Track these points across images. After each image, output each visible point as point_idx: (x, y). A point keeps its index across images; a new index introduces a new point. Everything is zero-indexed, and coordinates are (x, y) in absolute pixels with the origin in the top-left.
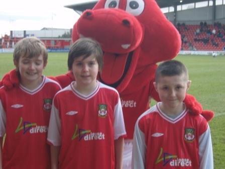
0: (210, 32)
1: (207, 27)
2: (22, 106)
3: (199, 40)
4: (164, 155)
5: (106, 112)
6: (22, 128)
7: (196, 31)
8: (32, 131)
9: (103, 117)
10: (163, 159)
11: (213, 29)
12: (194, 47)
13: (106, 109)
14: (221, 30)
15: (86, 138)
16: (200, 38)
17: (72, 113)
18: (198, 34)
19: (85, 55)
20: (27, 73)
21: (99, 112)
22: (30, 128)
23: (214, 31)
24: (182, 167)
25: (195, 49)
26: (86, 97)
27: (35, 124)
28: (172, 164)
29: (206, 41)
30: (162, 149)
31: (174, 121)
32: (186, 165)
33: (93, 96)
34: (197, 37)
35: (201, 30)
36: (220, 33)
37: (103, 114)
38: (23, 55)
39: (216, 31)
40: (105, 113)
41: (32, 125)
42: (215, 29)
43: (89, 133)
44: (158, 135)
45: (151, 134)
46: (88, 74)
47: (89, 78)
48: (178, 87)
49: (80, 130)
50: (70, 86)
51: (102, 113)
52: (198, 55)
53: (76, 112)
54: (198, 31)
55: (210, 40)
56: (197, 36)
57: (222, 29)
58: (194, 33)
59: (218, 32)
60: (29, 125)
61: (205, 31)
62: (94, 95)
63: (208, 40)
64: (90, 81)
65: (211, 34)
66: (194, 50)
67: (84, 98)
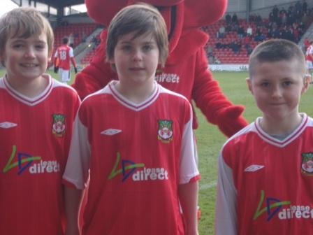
0: (242, 31)
1: (238, 24)
2: (15, 125)
3: (225, 46)
4: (268, 201)
5: (171, 133)
6: (16, 164)
7: (218, 31)
8: (33, 169)
9: (166, 142)
10: (266, 209)
11: (248, 27)
12: (216, 58)
13: (171, 129)
14: (261, 28)
15: (136, 177)
16: (227, 43)
17: (111, 132)
18: (222, 36)
19: (135, 32)
20: (21, 65)
21: (160, 132)
22: (30, 164)
23: (250, 31)
24: (298, 220)
25: (219, 62)
26: (137, 105)
27: (39, 158)
28: (282, 215)
29: (236, 48)
30: (263, 193)
31: (282, 144)
32: (304, 216)
33: (149, 104)
34: (220, 41)
35: (228, 29)
36: (260, 34)
37: (165, 136)
38: (12, 35)
39: (253, 30)
40: (168, 134)
41: (33, 158)
42: (252, 27)
43: (141, 169)
44: (254, 168)
45: (244, 168)
46: (141, 65)
47: (143, 72)
48: (287, 83)
49: (124, 163)
50: (107, 87)
51: (165, 134)
52: (224, 71)
53: (119, 131)
54: (222, 30)
55: (243, 46)
56: (221, 39)
57: (264, 27)
58: (216, 34)
59: (257, 31)
60: (29, 159)
61: (235, 30)
62: (151, 103)
63: (240, 46)
64: (143, 78)
65: (245, 35)
66: (216, 63)
67: (134, 107)
